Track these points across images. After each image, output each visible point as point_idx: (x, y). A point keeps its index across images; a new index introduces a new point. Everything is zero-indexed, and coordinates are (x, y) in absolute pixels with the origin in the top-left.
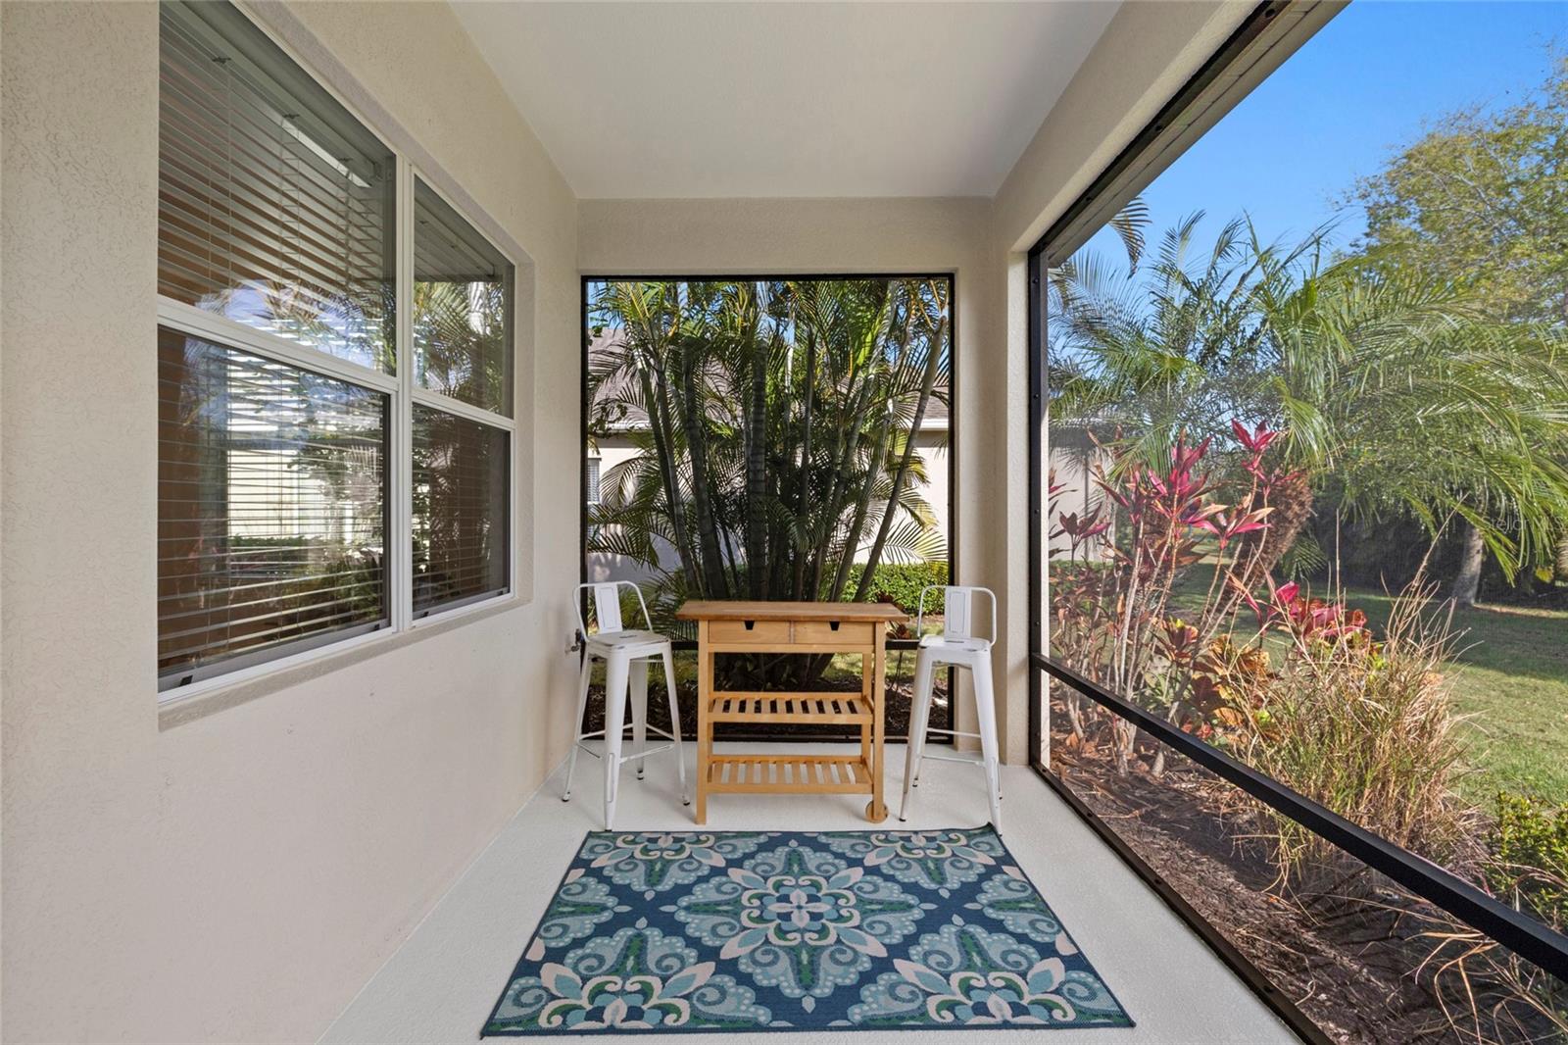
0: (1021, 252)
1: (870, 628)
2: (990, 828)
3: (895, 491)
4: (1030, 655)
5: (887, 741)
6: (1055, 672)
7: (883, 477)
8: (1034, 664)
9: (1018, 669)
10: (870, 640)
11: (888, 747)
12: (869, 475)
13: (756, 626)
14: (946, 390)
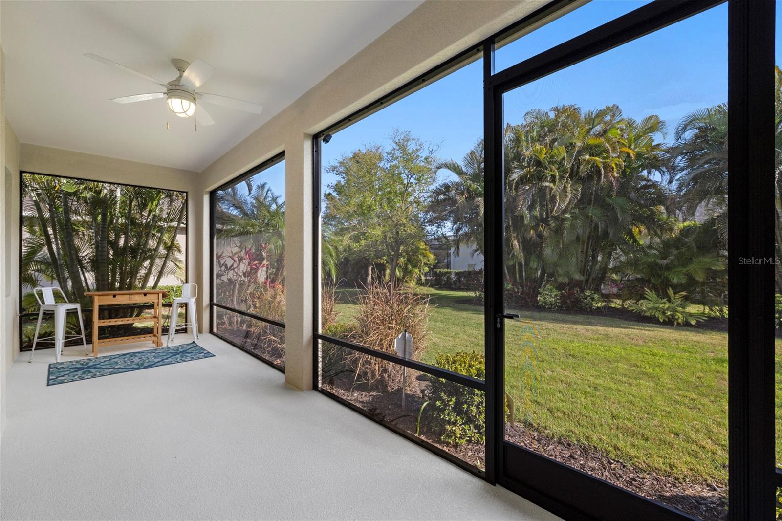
0: (208, 192)
1: (157, 295)
2: (194, 342)
3: (167, 255)
4: (210, 303)
5: (162, 335)
6: (218, 306)
7: (162, 251)
8: (211, 305)
9: (207, 307)
10: (157, 298)
11: (163, 336)
12: (156, 249)
13: (117, 296)
14: (185, 222)
